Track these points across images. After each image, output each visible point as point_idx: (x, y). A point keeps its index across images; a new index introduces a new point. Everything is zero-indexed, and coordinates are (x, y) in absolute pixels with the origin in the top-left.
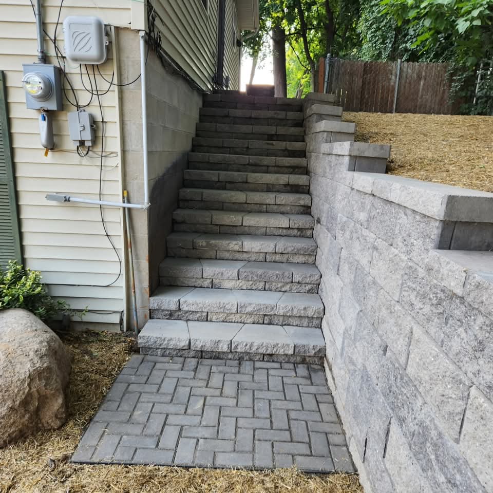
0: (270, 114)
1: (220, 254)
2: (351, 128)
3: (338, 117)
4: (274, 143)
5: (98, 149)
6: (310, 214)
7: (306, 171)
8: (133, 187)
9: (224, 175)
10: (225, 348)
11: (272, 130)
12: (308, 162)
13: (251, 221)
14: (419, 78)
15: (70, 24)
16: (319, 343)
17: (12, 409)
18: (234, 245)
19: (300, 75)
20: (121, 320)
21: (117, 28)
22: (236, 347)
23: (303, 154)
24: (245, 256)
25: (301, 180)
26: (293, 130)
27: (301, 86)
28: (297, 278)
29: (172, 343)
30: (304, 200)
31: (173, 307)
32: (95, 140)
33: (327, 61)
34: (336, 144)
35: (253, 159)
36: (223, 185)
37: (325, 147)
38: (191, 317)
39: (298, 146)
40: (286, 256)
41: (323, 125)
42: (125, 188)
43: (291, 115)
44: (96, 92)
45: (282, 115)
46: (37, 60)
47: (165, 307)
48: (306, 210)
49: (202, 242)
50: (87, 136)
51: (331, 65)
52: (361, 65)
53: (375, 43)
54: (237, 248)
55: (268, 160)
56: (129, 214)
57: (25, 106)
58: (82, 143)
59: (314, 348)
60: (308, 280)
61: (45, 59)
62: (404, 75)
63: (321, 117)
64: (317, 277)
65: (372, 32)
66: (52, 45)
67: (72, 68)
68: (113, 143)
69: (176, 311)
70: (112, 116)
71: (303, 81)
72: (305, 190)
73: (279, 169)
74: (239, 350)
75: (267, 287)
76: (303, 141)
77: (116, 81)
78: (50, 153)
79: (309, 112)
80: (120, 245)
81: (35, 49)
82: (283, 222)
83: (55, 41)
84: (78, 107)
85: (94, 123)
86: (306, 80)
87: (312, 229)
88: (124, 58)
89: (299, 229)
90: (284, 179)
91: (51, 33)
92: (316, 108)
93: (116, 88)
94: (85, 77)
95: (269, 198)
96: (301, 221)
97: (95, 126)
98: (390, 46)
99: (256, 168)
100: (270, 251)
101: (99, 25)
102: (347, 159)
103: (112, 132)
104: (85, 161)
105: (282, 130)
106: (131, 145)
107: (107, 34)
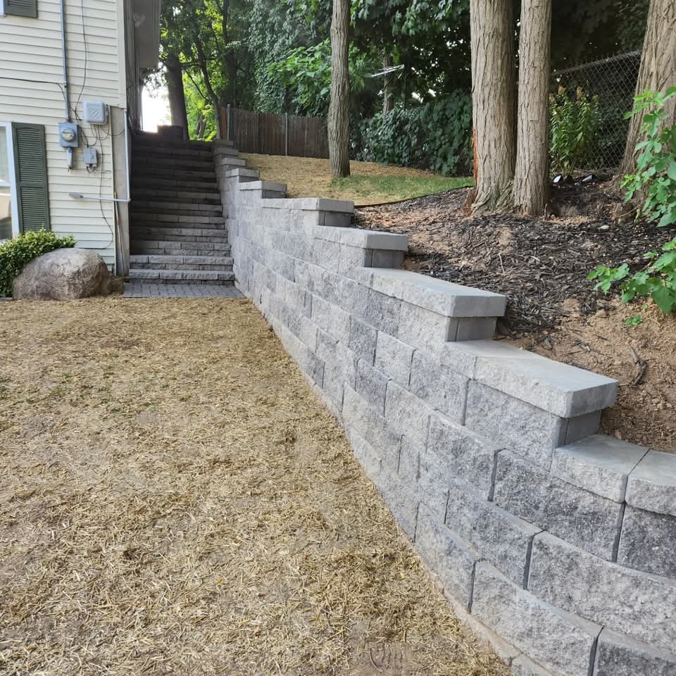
0: (187, 152)
1: (166, 237)
2: (243, 163)
3: (236, 156)
4: (192, 172)
5: (100, 168)
6: (222, 217)
7: (218, 191)
8: (120, 190)
9: (160, 193)
10: (180, 277)
11: (190, 163)
12: (218, 186)
13: (183, 219)
14: (303, 129)
15: (88, 105)
16: (231, 273)
17: (92, 278)
18: (175, 231)
19: (200, 104)
20: (113, 270)
21: (111, 107)
22: (186, 277)
23: (214, 180)
24: (184, 238)
25: (215, 196)
26: (205, 164)
27: (203, 117)
28: (216, 248)
29: (149, 275)
30: (218, 208)
31: (145, 261)
32: (98, 164)
33: (228, 110)
34: (233, 171)
35: (179, 183)
36: (161, 199)
37: (227, 174)
38: (156, 267)
39: (210, 174)
40: (209, 238)
41: (226, 161)
42: (115, 190)
43: (204, 153)
44: (99, 138)
45: (196, 153)
46: (64, 120)
47: (139, 261)
48: (220, 214)
49: (154, 230)
50: (95, 161)
51: (232, 114)
52: (256, 115)
53: (271, 93)
54: (177, 233)
55: (189, 184)
56: (117, 204)
57: (59, 145)
58: (91, 165)
59: (229, 275)
60: (224, 249)
61: (70, 120)
62: (291, 125)
63: (225, 155)
64: (229, 246)
65: (268, 84)
66: (74, 113)
67: (86, 125)
68: (108, 166)
69: (146, 263)
70: (108, 151)
71: (205, 112)
72: (219, 203)
73: (199, 190)
74: (188, 278)
75: (199, 253)
76: (214, 171)
77: (110, 133)
78: (70, 171)
79: (216, 152)
80: (112, 223)
81: (65, 115)
82: (206, 220)
83: (75, 111)
84: (88, 146)
85: (98, 155)
86: (208, 111)
87: (224, 224)
88: (114, 121)
89: (216, 224)
90: (203, 195)
91: (73, 107)
92: (220, 150)
93: (111, 137)
94: (94, 131)
95: (195, 207)
96: (217, 220)
97: (99, 156)
98: (283, 98)
99: (182, 188)
100: (199, 235)
101: (104, 105)
102: (238, 177)
103: (108, 160)
104: (91, 175)
105: (198, 164)
106: (118, 167)
107: (107, 109)
